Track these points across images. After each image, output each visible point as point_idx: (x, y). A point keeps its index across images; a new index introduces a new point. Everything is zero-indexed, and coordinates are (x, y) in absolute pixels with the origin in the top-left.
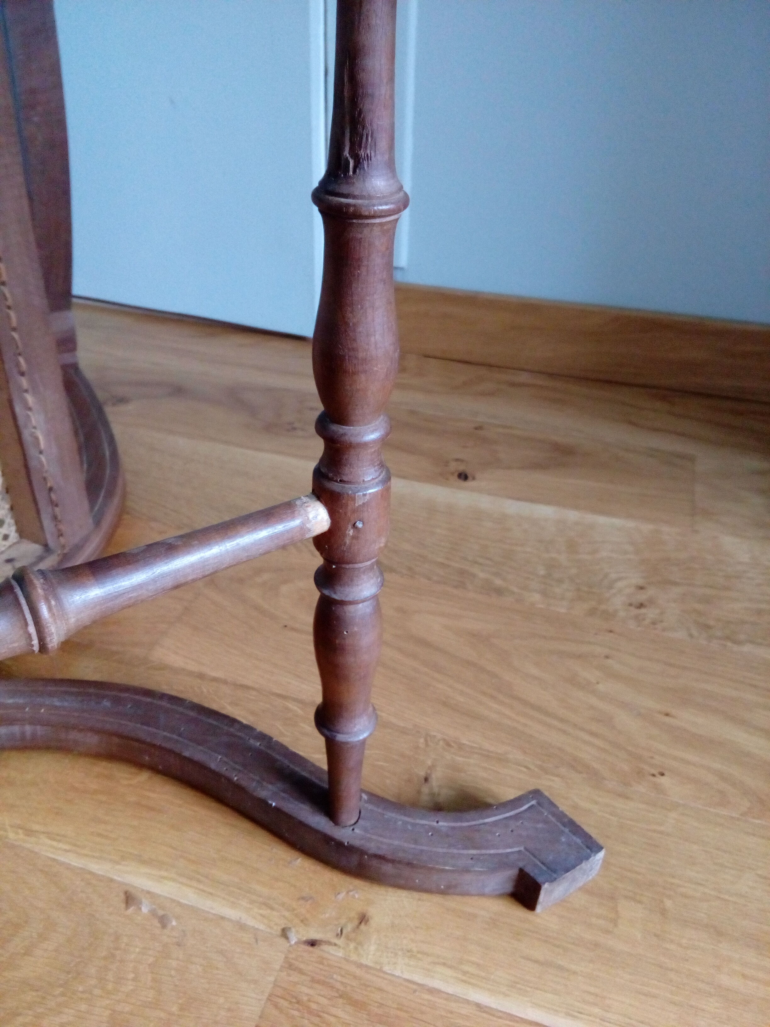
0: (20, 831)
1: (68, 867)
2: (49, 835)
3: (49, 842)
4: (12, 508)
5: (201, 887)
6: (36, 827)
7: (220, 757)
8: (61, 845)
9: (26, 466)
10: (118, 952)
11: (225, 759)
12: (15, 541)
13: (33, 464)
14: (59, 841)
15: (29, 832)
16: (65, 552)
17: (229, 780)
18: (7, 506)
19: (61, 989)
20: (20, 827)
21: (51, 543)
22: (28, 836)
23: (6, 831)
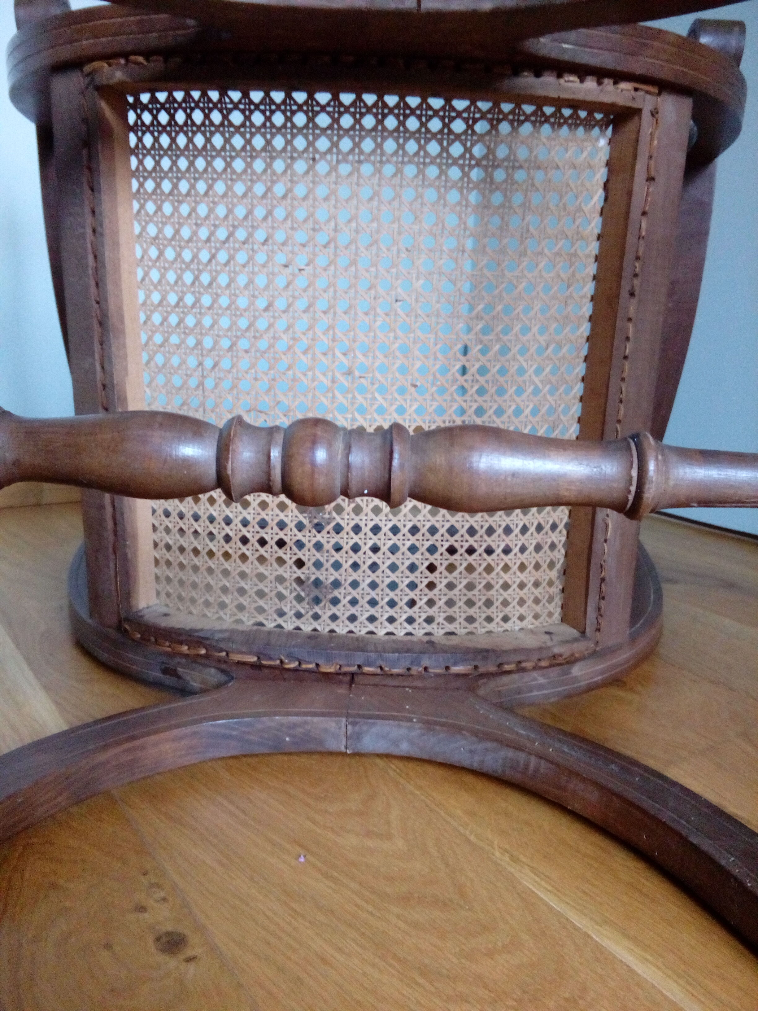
0: (507, 855)
1: (546, 904)
2: (534, 870)
3: (532, 875)
4: (563, 590)
5: (690, 988)
6: (522, 858)
7: (733, 859)
8: (543, 883)
9: (590, 548)
10: (581, 1002)
11: (737, 862)
12: (556, 622)
13: (596, 547)
14: (542, 879)
15: (514, 859)
16: (597, 649)
17: (741, 885)
18: (561, 587)
19: (515, 1003)
20: (506, 851)
21: (589, 631)
22: (514, 861)
23: (493, 848)
